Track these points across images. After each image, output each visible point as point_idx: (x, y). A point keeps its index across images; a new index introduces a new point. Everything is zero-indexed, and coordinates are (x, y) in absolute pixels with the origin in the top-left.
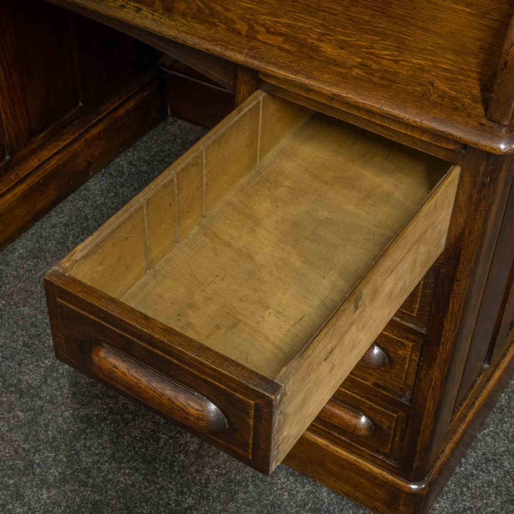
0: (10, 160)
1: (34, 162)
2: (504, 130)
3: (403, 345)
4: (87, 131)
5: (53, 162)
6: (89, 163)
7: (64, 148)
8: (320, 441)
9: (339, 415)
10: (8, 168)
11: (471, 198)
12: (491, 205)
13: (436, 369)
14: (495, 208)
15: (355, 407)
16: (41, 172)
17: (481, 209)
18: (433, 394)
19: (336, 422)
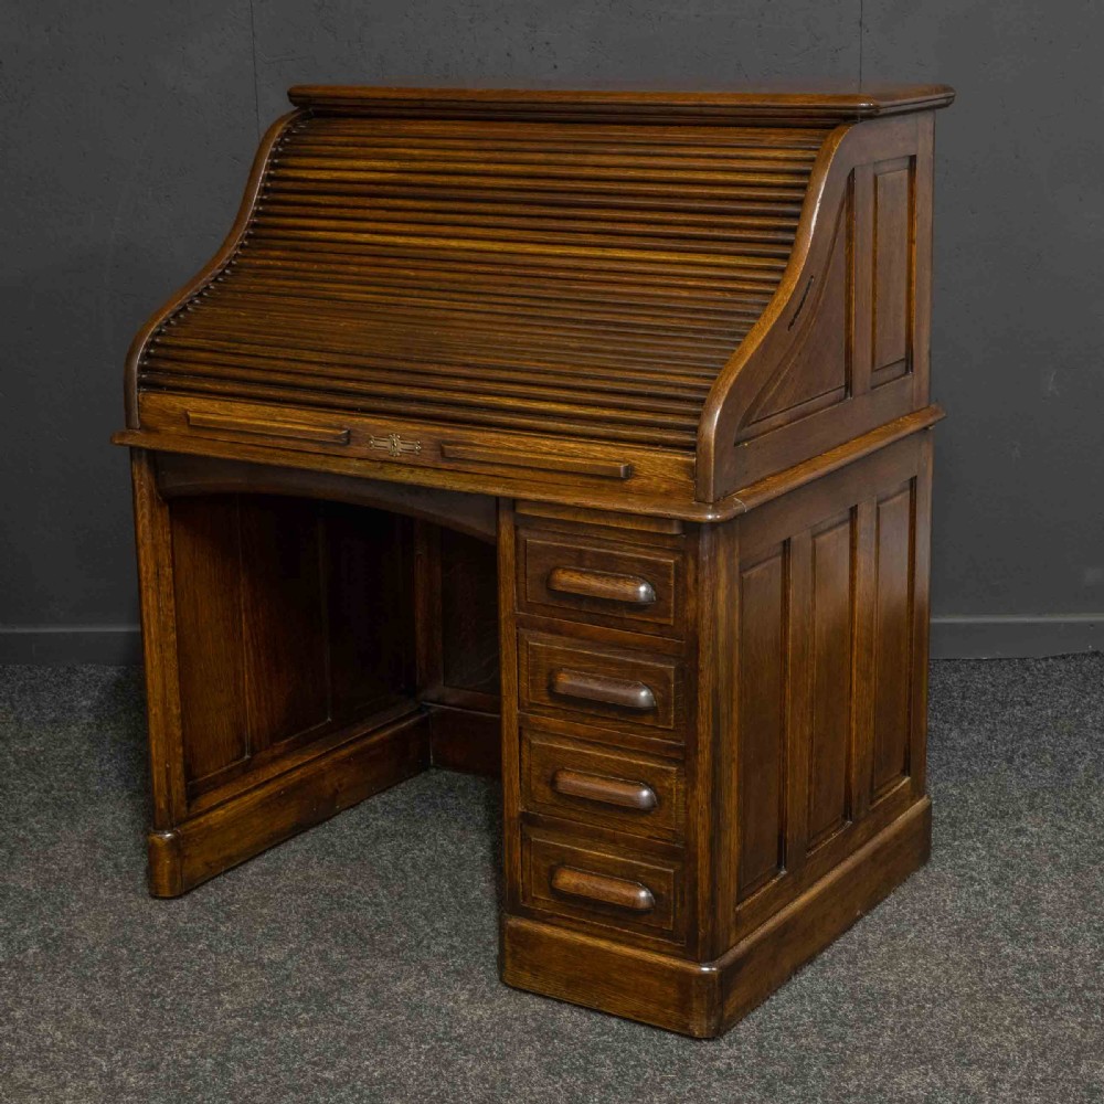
0: (249, 760)
1: (275, 770)
2: (710, 507)
3: (668, 772)
4: (336, 750)
5: (296, 775)
6: (336, 792)
7: (309, 762)
8: (603, 944)
9: (617, 890)
10: (247, 769)
11: (696, 580)
12: (715, 587)
13: (700, 787)
14: (722, 595)
15: (633, 877)
16: (283, 781)
17: (707, 588)
18: (702, 822)
19: (613, 899)
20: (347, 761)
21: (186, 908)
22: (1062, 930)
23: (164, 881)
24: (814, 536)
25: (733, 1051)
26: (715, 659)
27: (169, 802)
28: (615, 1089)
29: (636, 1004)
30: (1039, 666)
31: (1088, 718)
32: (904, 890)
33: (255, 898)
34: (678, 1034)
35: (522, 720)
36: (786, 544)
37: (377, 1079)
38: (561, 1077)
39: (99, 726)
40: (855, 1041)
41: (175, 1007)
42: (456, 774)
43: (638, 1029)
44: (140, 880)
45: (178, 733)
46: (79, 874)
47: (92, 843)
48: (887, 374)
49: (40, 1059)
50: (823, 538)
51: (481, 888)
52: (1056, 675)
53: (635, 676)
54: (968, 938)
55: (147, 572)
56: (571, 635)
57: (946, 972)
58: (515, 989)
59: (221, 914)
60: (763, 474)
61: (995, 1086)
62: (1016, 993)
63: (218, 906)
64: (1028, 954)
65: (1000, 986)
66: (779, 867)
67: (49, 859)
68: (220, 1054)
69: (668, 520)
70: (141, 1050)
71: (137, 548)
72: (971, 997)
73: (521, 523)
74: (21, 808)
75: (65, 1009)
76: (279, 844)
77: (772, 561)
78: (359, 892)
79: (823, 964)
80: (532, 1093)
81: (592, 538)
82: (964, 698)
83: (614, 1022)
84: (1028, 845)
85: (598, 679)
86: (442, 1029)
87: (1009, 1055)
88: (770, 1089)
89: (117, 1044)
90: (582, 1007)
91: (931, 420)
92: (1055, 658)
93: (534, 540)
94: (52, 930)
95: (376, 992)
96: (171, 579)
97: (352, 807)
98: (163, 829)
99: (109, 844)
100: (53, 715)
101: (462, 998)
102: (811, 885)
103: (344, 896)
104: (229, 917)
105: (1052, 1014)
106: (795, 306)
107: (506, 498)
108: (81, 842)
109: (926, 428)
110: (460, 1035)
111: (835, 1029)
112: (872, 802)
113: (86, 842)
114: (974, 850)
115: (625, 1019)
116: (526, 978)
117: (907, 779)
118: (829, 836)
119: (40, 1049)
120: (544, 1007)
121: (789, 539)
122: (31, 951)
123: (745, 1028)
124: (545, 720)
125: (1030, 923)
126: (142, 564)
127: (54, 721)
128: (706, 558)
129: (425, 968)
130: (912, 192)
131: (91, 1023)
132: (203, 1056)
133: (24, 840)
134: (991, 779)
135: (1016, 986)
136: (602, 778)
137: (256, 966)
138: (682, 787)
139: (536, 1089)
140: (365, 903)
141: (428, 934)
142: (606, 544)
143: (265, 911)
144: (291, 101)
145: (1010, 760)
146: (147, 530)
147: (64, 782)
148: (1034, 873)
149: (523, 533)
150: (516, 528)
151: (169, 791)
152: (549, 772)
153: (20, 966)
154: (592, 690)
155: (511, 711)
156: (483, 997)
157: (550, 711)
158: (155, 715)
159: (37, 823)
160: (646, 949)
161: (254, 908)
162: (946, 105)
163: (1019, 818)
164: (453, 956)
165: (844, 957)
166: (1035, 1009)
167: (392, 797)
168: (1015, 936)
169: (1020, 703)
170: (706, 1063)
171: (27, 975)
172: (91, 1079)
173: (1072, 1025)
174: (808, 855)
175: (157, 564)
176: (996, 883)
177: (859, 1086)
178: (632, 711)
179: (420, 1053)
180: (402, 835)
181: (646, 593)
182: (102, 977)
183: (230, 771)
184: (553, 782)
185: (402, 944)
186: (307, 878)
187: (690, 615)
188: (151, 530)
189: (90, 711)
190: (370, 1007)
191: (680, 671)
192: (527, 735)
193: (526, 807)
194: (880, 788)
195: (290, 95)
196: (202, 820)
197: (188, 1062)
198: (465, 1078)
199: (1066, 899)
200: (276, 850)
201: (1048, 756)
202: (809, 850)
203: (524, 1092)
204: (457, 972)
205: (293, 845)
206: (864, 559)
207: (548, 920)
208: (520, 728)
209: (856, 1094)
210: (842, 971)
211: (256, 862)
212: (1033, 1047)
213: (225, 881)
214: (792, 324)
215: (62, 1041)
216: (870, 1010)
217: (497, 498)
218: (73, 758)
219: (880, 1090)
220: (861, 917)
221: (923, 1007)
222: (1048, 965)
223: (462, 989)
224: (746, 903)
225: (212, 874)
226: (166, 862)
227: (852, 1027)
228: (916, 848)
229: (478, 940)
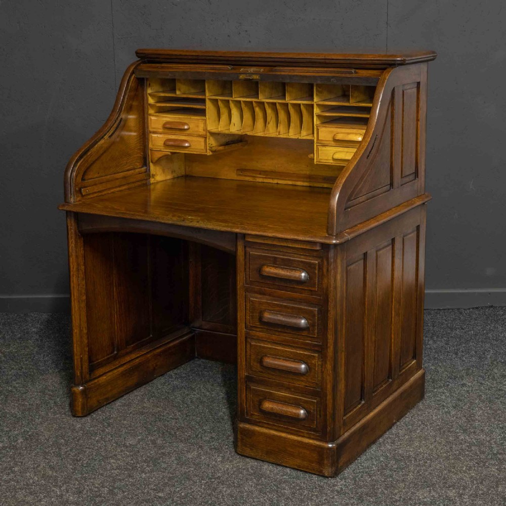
0: (117, 354)
2: (334, 237)
3: (314, 356)
4: (154, 349)
6: (154, 369)
7: (143, 355)
8: (284, 435)
9: (291, 410)
10: (115, 358)
11: (328, 270)
12: (336, 273)
13: (328, 362)
14: (339, 277)
15: (298, 404)
16: (131, 363)
17: (332, 274)
18: (329, 379)
19: (289, 414)
20: (159, 355)
21: (89, 421)
22: (486, 428)
23: (79, 408)
24: (377, 251)
25: (343, 482)
26: (335, 306)
27: (81, 373)
28: (291, 500)
29: (298, 462)
30: (466, 312)
31: (490, 335)
32: (414, 411)
33: (121, 416)
34: (318, 475)
35: (247, 333)
36: (365, 254)
37: (183, 496)
38: (266, 494)
39: (41, 340)
40: (397, 478)
41: (88, 465)
42: (207, 361)
43: (299, 473)
44: (67, 408)
45: (86, 341)
46: (38, 406)
47: (43, 392)
48: (407, 179)
49: (28, 489)
50: (381, 252)
51: (223, 411)
52: (474, 316)
53: (300, 313)
54: (444, 432)
55: (73, 268)
56: (270, 295)
57: (435, 447)
58: (242, 456)
59: (105, 424)
60: (356, 223)
61: (461, 497)
62: (468, 456)
63: (104, 420)
64: (471, 439)
65: (460, 453)
66: (361, 399)
67: (24, 400)
68: (111, 486)
69: (314, 243)
70: (74, 485)
71: (69, 257)
72: (447, 458)
73: (247, 245)
74: (9, 377)
75: (37, 467)
76: (130, 392)
77: (359, 262)
78: (167, 413)
79: (380, 444)
80: (254, 502)
81: (280, 251)
82: (434, 326)
83: (288, 470)
84: (468, 391)
85: (282, 315)
86: (210, 474)
87: (466, 483)
88: (360, 499)
89: (63, 482)
90: (273, 463)
91: (426, 200)
92: (473, 308)
93: (254, 252)
94: (28, 432)
95: (179, 458)
96: (84, 271)
97: (161, 375)
98: (78, 385)
99: (50, 393)
100: (19, 335)
101: (219, 460)
102: (374, 408)
103: (161, 415)
104: (109, 425)
105: (484, 465)
106: (370, 149)
107: (240, 233)
108: (38, 392)
109: (424, 204)
110: (219, 477)
111: (388, 472)
112: (400, 371)
113: (40, 392)
114: (443, 393)
115: (294, 469)
116: (248, 451)
117: (414, 361)
118: (382, 386)
119: (28, 485)
120: (256, 463)
121: (367, 252)
122: (19, 441)
123: (347, 472)
124: (258, 334)
125: (471, 425)
126: (71, 264)
127: (20, 338)
128: (332, 260)
129: (201, 447)
130: (418, 98)
131: (50, 473)
132: (103, 487)
133: (11, 391)
134: (448, 362)
135: (467, 453)
136: (284, 360)
137: (124, 447)
138: (320, 363)
139: (255, 500)
140: (171, 418)
141: (200, 432)
142: (287, 254)
143: (125, 422)
144: (137, 56)
145: (456, 354)
146: (74, 249)
147: (27, 365)
148: (471, 403)
149: (248, 249)
150: (245, 247)
151: (82, 367)
152: (260, 357)
153: (15, 447)
154: (279, 320)
155: (242, 329)
156: (228, 459)
157: (260, 329)
158: (76, 333)
159: (17, 383)
160: (303, 436)
161: (120, 421)
162: (433, 60)
163: (462, 380)
164: (213, 442)
165: (389, 441)
166: (476, 463)
167: (179, 371)
168: (465, 431)
169: (459, 328)
170: (331, 488)
171: (19, 451)
172: (52, 498)
173: (493, 470)
174: (373, 394)
175: (78, 265)
176: (454, 408)
177: (400, 497)
178: (297, 329)
179: (202, 485)
180: (185, 389)
181: (305, 276)
182: (54, 452)
183: (108, 358)
184: (261, 362)
185: (189, 436)
186: (144, 408)
187: (324, 286)
188: (75, 248)
189: (36, 333)
190: (178, 464)
191: (320, 311)
192: (249, 340)
193: (249, 373)
194: (404, 364)
195: (137, 53)
196: (96, 381)
197: (96, 489)
198: (223, 496)
199: (486, 415)
200: (128, 395)
201: (473, 352)
202: (374, 392)
203: (250, 501)
204: (215, 448)
205: (136, 393)
206: (398, 261)
207: (258, 424)
208: (246, 337)
209: (399, 500)
210: (389, 447)
211: (120, 400)
212: (477, 480)
213: (106, 409)
214: (368, 156)
215: (38, 481)
216: (403, 464)
217: (236, 234)
218: (30, 355)
219: (410, 499)
220: (395, 423)
221: (426, 462)
222: (480, 444)
223: (218, 456)
224: (347, 416)
225: (100, 406)
226: (80, 400)
227: (395, 471)
228: (418, 392)
229: (224, 434)
